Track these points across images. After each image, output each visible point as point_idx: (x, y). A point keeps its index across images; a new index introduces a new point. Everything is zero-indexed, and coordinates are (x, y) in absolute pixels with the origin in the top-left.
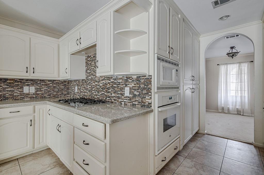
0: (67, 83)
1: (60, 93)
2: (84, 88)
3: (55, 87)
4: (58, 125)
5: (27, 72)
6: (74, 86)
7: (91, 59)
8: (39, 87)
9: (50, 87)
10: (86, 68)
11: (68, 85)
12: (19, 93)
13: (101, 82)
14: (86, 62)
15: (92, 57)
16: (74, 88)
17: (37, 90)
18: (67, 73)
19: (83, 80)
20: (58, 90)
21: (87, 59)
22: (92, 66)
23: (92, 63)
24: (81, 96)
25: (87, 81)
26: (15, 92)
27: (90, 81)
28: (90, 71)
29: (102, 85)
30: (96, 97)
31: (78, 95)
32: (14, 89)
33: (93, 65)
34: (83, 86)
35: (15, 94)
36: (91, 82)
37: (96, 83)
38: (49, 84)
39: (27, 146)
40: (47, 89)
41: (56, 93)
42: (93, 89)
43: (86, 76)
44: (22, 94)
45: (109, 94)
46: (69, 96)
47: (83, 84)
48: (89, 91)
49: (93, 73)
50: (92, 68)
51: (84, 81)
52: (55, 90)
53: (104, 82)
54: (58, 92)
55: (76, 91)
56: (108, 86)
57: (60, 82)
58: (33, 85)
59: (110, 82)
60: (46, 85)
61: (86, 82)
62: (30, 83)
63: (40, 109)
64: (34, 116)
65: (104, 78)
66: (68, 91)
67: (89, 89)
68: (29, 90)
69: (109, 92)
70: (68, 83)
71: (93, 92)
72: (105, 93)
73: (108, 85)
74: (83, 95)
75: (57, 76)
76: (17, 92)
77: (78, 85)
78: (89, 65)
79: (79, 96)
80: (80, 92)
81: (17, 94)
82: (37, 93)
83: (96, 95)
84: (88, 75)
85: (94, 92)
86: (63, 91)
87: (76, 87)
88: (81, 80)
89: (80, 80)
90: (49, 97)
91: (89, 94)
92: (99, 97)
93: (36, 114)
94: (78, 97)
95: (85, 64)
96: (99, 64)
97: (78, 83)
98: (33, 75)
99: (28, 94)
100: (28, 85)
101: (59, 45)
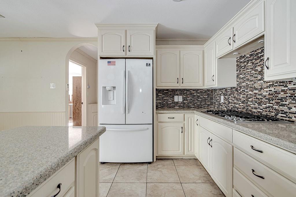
0: (210, 93)
1: (203, 103)
2: (235, 97)
3: (198, 97)
4: (209, 138)
5: (178, 83)
6: (219, 95)
7: (246, 60)
8: (185, 97)
9: (194, 96)
10: (238, 72)
11: (211, 94)
12: (172, 101)
13: (265, 89)
14: (237, 65)
15: (248, 56)
16: (219, 98)
17: (184, 99)
18: (213, 80)
19: (232, 88)
20: (201, 100)
21: (238, 61)
22: (247, 69)
23: (248, 65)
24: (229, 108)
25: (239, 88)
26: (169, 100)
27: (244, 89)
28: (244, 76)
29: (268, 93)
30: (256, 111)
31: (224, 106)
32: (168, 98)
33: (249, 67)
34: (232, 95)
35: (169, 103)
36: (246, 90)
37: (255, 91)
38: (193, 93)
39: (179, 150)
40: (192, 98)
41: (199, 103)
42: (250, 100)
43: (238, 82)
44: (174, 102)
45: (285, 109)
46: (213, 106)
47: (232, 93)
48: (243, 102)
49: (249, 77)
50: (248, 71)
51: (234, 90)
52: (198, 100)
53: (273, 89)
54: (201, 102)
55: (222, 101)
56: (282, 95)
57: (204, 91)
58: (181, 94)
59: (286, 88)
60: (191, 94)
61: (237, 90)
62: (179, 93)
63: (188, 118)
64: (184, 124)
65: (271, 83)
66: (211, 101)
67: (243, 99)
68: (178, 99)
69: (283, 105)
70: (212, 92)
71: (249, 103)
72: (274, 107)
73: (282, 93)
74: (232, 107)
75: (202, 85)
76: (170, 100)
77: (225, 95)
78: (243, 67)
79: (226, 107)
80: (227, 103)
81: (171, 103)
82: (184, 102)
83: (256, 108)
84: (240, 81)
85: (252, 103)
86: (207, 101)
87: (222, 97)
88: (230, 88)
89: (228, 89)
90: (194, 106)
91: (243, 106)
92: (261, 111)
93: (185, 122)
94: (224, 108)
95: (236, 67)
96: (270, 63)
97: (225, 91)
98: (182, 85)
99: (177, 103)
100: (177, 95)
101: (203, 52)
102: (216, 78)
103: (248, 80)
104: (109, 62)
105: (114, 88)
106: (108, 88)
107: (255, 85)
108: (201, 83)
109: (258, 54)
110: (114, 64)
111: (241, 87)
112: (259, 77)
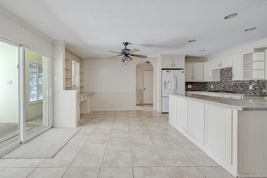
2: (219, 86)
3: (199, 85)
5: (192, 79)
6: (210, 85)
7: (224, 71)
8: (193, 86)
10: (221, 75)
12: (186, 88)
14: (220, 73)
21: (221, 71)
28: (224, 77)
29: (233, 84)
33: (226, 74)
36: (224, 83)
37: (228, 83)
38: (197, 84)
40: (196, 86)
42: (226, 86)
45: (239, 89)
47: (218, 84)
48: (223, 88)
56: (238, 85)
57: (202, 83)
59: (239, 83)
61: (220, 83)
67: (223, 86)
69: (238, 88)
70: (206, 83)
72: (235, 88)
77: (214, 85)
78: (223, 74)
82: (192, 88)
83: (228, 89)
84: (222, 79)
87: (212, 86)
88: (216, 82)
90: (197, 90)
96: (234, 76)
97: (214, 83)
98: (194, 80)
99: (189, 88)
100: (189, 85)
101: (203, 65)
102: (211, 78)
103: (225, 79)
104: (167, 71)
105: (169, 82)
106: (166, 82)
107: (228, 81)
108: (202, 80)
109: (229, 70)
110: (170, 72)
111: (222, 82)
112: (230, 78)
